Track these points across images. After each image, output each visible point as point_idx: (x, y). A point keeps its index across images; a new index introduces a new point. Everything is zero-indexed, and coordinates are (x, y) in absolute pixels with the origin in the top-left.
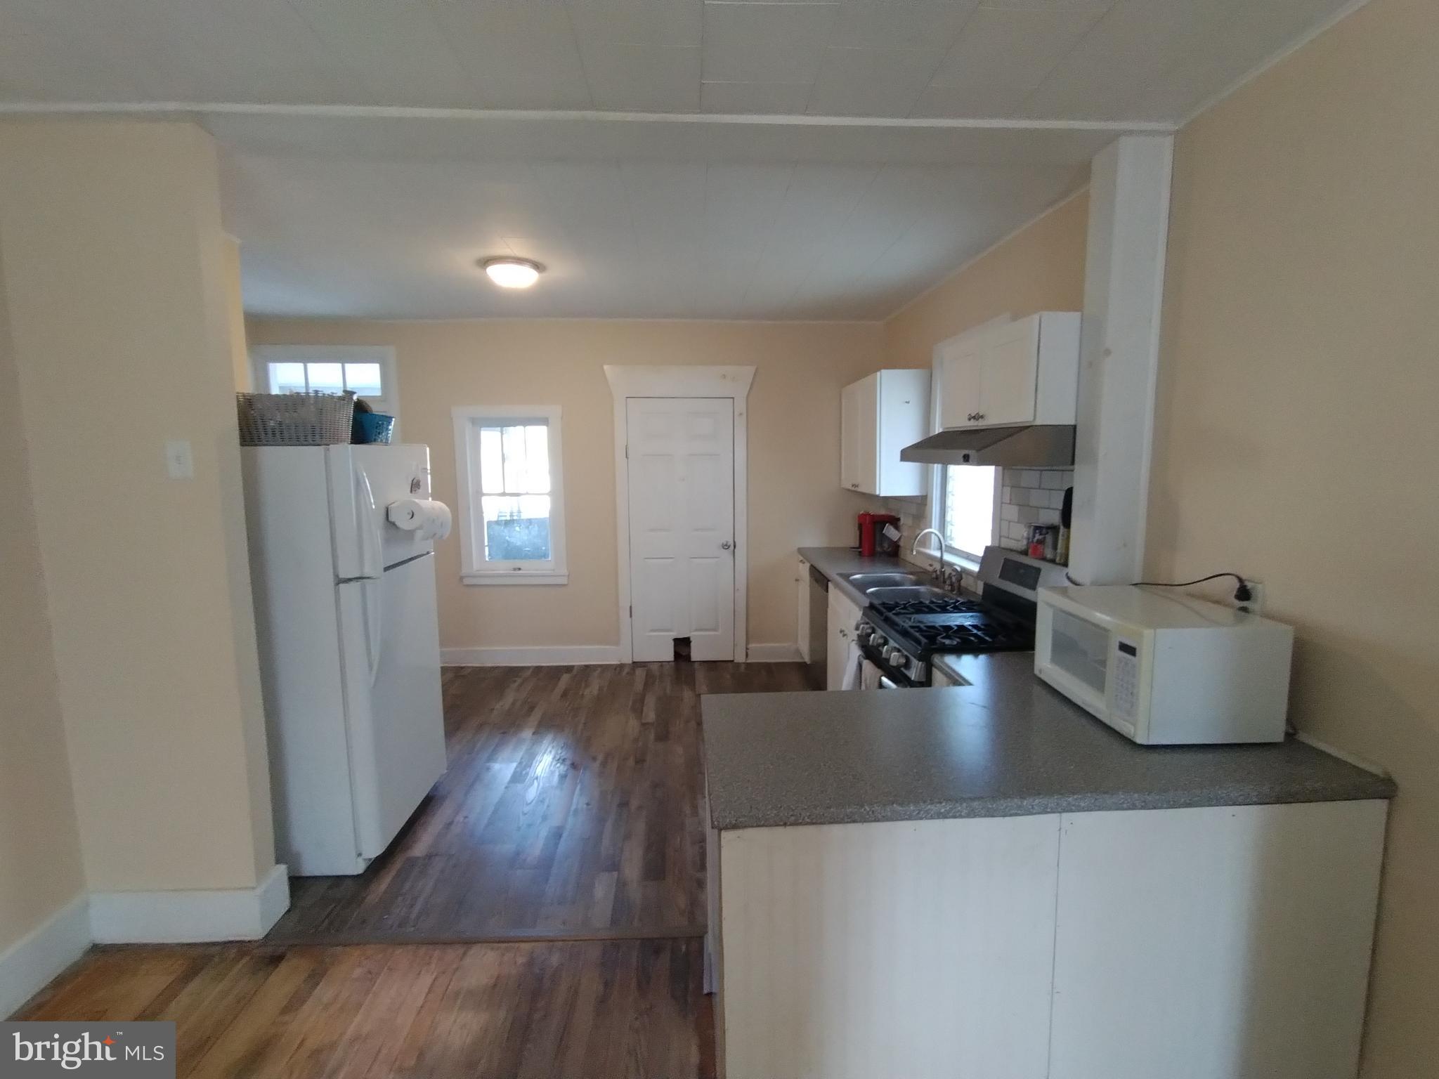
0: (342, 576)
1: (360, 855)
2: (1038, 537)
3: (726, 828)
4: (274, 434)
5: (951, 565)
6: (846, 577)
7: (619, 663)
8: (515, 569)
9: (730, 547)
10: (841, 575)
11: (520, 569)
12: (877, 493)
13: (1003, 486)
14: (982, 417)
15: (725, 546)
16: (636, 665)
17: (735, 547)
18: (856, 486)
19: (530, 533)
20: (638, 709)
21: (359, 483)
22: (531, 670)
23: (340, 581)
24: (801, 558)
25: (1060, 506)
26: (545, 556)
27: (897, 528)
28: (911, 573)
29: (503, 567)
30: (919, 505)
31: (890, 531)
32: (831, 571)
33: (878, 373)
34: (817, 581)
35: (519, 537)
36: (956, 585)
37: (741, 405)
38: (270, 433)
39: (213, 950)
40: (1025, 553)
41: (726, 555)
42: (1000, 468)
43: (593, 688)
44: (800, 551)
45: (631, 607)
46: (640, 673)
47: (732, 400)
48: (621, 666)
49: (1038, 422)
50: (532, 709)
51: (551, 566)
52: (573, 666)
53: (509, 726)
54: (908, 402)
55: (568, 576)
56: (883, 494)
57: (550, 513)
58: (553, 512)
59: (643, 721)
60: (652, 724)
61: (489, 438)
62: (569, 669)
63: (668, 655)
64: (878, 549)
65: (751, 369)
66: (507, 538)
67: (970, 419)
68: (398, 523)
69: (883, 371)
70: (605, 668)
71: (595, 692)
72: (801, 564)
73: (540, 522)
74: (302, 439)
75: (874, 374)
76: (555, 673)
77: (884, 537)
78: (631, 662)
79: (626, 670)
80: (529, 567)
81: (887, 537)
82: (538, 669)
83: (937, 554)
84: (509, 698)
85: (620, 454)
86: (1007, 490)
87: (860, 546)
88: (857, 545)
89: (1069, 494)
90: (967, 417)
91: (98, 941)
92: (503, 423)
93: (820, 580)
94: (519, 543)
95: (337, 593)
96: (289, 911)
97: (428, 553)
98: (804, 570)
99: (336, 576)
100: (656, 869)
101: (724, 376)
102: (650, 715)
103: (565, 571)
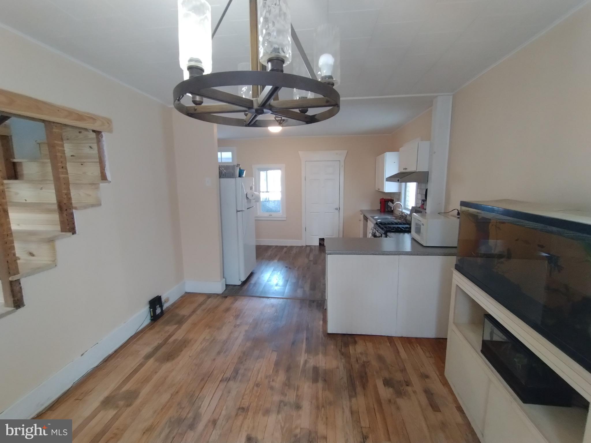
0: (238, 210)
1: (240, 280)
2: (423, 203)
3: (328, 254)
4: (224, 176)
5: (404, 213)
6: (373, 217)
7: (301, 245)
8: (270, 215)
9: (338, 209)
10: (371, 217)
11: (271, 215)
12: (384, 191)
13: (418, 188)
14: (406, 169)
15: (336, 209)
16: (307, 246)
17: (339, 209)
18: (379, 189)
19: (275, 204)
20: (308, 256)
21: (242, 187)
22: (275, 247)
23: (237, 211)
24: (361, 213)
25: (425, 194)
26: (279, 211)
27: (393, 203)
28: (394, 217)
29: (266, 214)
30: (399, 194)
31: (390, 204)
32: (368, 216)
33: (385, 153)
34: (365, 219)
35: (271, 205)
36: (405, 218)
37: (342, 163)
38: (223, 175)
39: (212, 295)
40: (420, 207)
41: (337, 211)
42: (417, 183)
43: (294, 251)
44: (361, 211)
45: (306, 228)
46: (308, 248)
47: (339, 161)
48: (302, 246)
49: (417, 171)
50: (276, 256)
51: (281, 214)
52: (287, 246)
53: (271, 259)
54: (395, 162)
55: (286, 217)
56: (386, 192)
57: (281, 198)
58: (282, 198)
59: (309, 260)
60: (312, 260)
61: (263, 174)
62: (286, 247)
63: (317, 243)
64: (387, 210)
65: (346, 151)
66: (268, 206)
67: (404, 169)
68: (249, 198)
69: (386, 153)
70: (297, 247)
71: (295, 252)
72: (361, 215)
73: (278, 201)
74: (230, 176)
75: (383, 154)
76: (282, 247)
77: (388, 206)
78: (305, 245)
79: (304, 247)
80: (274, 214)
81: (389, 206)
82: (277, 246)
83: (401, 210)
84: (269, 253)
85: (303, 179)
86: (419, 190)
87: (381, 209)
88: (380, 209)
89: (427, 190)
90: (403, 169)
91: (186, 292)
92: (266, 169)
93: (366, 219)
94: (271, 207)
95: (237, 214)
96: (225, 290)
97: (253, 207)
98: (362, 216)
99: (237, 210)
100: (313, 287)
101: (337, 154)
102: (311, 258)
103: (285, 216)
